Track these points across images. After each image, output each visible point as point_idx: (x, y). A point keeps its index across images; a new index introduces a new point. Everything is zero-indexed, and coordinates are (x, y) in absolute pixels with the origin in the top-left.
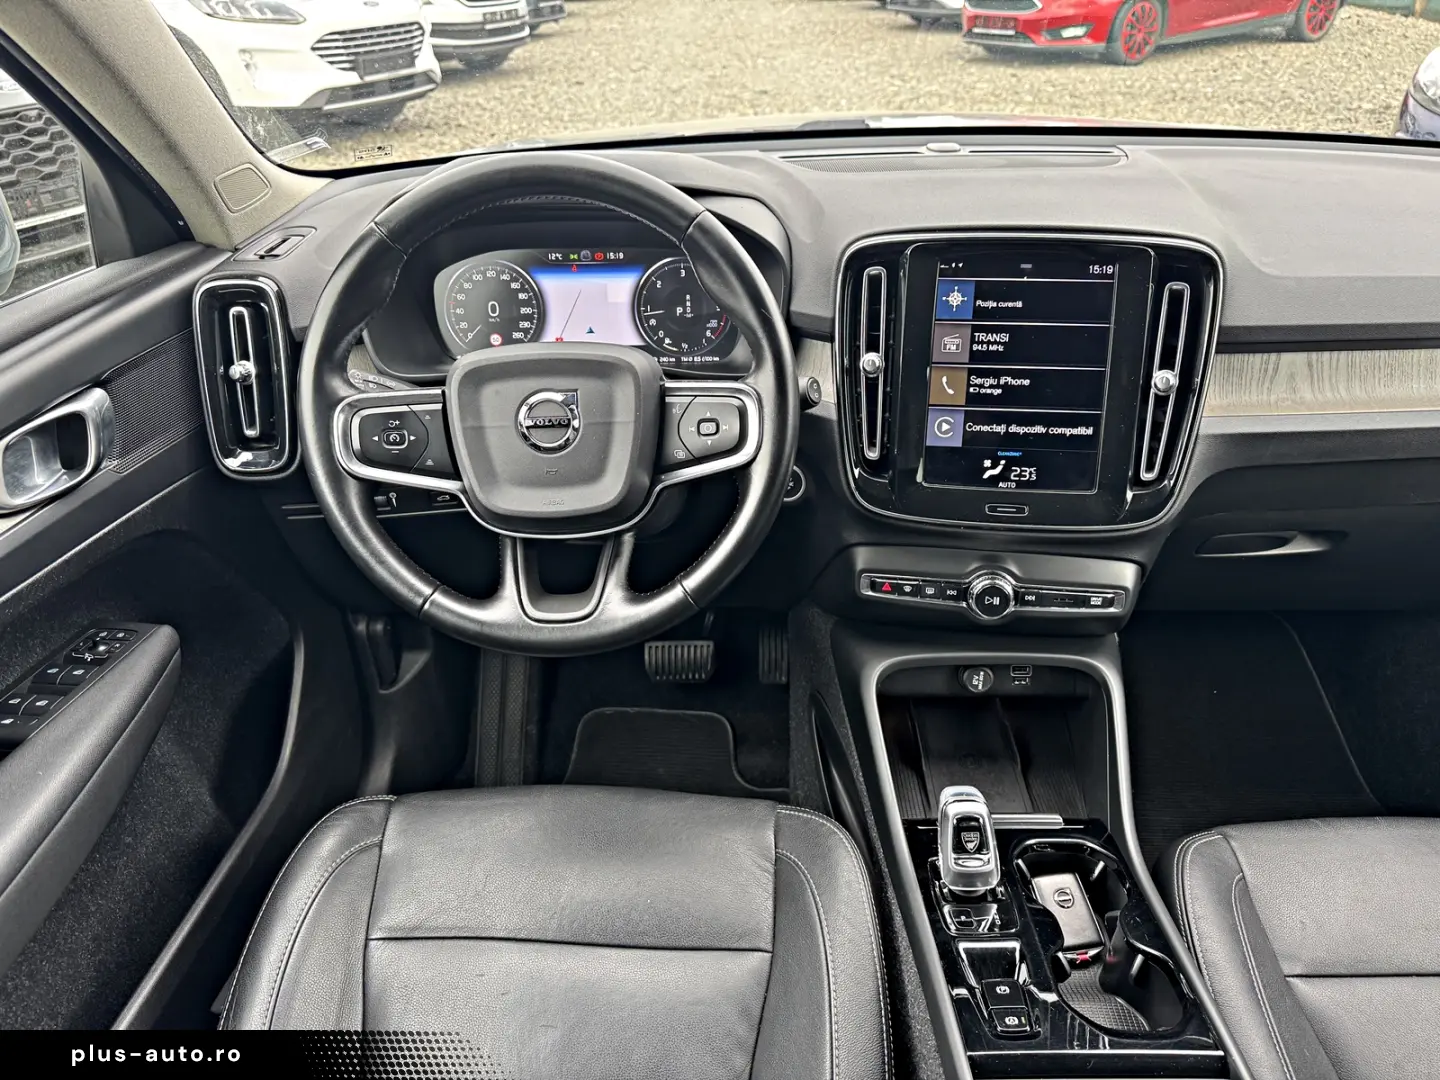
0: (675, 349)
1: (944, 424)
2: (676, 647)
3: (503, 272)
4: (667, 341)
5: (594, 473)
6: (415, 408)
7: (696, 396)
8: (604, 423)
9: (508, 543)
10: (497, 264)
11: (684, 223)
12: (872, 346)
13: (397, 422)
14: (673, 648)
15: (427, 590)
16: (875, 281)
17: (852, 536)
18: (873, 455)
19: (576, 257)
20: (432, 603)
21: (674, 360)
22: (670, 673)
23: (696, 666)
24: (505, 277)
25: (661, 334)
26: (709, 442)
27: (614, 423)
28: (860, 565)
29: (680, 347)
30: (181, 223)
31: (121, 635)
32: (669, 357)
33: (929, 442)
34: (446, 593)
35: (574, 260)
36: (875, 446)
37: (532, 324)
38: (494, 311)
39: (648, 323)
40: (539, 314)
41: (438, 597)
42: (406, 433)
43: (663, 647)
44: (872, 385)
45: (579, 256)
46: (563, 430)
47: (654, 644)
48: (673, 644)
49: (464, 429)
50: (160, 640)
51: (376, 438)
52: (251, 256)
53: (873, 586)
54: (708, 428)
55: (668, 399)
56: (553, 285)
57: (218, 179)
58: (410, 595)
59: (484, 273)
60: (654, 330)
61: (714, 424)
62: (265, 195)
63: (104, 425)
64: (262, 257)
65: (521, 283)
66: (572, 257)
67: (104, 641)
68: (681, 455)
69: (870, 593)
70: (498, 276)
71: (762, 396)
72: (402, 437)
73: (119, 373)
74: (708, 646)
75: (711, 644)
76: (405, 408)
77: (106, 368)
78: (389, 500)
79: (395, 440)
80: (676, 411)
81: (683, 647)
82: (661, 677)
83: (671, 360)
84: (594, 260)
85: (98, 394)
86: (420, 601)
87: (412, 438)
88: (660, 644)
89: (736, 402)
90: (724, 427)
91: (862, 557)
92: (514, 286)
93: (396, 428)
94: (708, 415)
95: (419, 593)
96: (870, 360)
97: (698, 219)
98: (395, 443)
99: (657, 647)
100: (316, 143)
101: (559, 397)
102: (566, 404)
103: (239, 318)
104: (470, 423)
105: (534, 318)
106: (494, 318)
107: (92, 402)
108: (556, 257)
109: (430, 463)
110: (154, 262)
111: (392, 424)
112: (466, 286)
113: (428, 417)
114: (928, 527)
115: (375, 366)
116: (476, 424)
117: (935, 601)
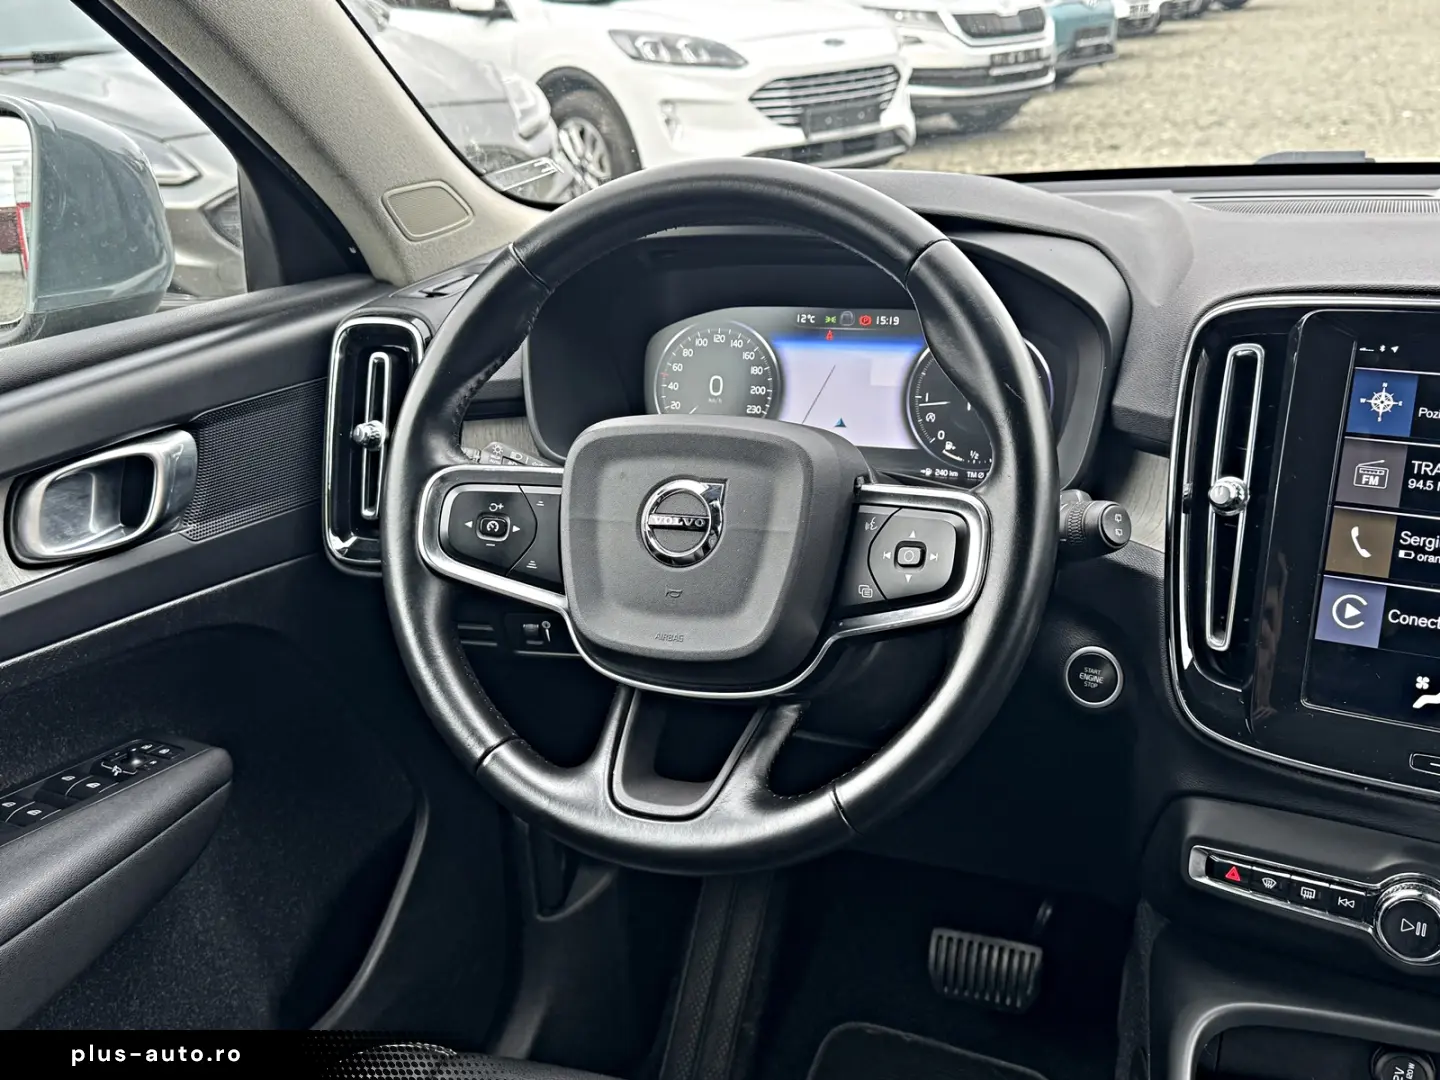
0: (958, 459)
1: (1349, 606)
2: (981, 946)
3: (735, 338)
4: (949, 446)
5: (730, 603)
6: (527, 489)
7: (901, 507)
8: (756, 531)
9: (622, 695)
10: (731, 326)
11: (906, 255)
12: (1232, 467)
13: (501, 506)
14: (976, 946)
15: (492, 739)
16: (1245, 365)
17: (1190, 781)
18: (1219, 644)
19: (833, 320)
20: (495, 757)
21: (956, 474)
22: (965, 988)
23: (1008, 983)
24: (736, 344)
25: (941, 435)
26: (908, 577)
27: (768, 532)
28: (1194, 829)
29: (967, 456)
30: (353, 251)
31: (164, 751)
32: (950, 469)
33: (1321, 635)
34: (518, 749)
35: (830, 324)
36: (1224, 628)
37: (764, 409)
38: (716, 389)
39: (924, 418)
40: (774, 395)
41: (504, 751)
42: (509, 522)
43: (960, 941)
44: (1226, 527)
45: (838, 319)
46: (699, 535)
47: (947, 933)
48: (978, 939)
49: (571, 521)
50: (206, 764)
51: (470, 524)
52: (416, 294)
53: (1213, 870)
54: (909, 556)
55: (863, 509)
56: (797, 358)
57: (389, 193)
58: (470, 742)
59: (710, 338)
60: (932, 429)
61: (918, 550)
62: (464, 224)
63: (177, 475)
64: (431, 295)
65: (756, 352)
66: (828, 319)
67: (141, 754)
68: (866, 592)
69: (1206, 880)
70: (728, 342)
71: (993, 514)
72: (504, 526)
73: (218, 417)
74: (1033, 956)
75: (1038, 952)
76: (515, 489)
77: (203, 407)
78: (541, 630)
79: (492, 530)
80: (870, 527)
81: (991, 948)
82: (952, 989)
83: (952, 474)
84: (857, 324)
85: (183, 439)
86: (479, 752)
87: (515, 529)
88: (955, 935)
89: (956, 521)
90: (932, 557)
91: (1202, 817)
92: (747, 356)
93: (498, 514)
94: (913, 537)
95: (481, 741)
96: (1225, 488)
97: (928, 250)
98: (492, 534)
99: (950, 939)
100: (544, 166)
101: (699, 488)
102: (709, 497)
103: (380, 366)
104: (580, 514)
105: (766, 402)
106: (716, 397)
107: (171, 448)
108: (808, 320)
109: (532, 565)
110: (299, 294)
111: (494, 507)
112: (686, 353)
113: (541, 504)
114: (1308, 779)
115: (535, 444)
116: (587, 517)
117: (1317, 914)
